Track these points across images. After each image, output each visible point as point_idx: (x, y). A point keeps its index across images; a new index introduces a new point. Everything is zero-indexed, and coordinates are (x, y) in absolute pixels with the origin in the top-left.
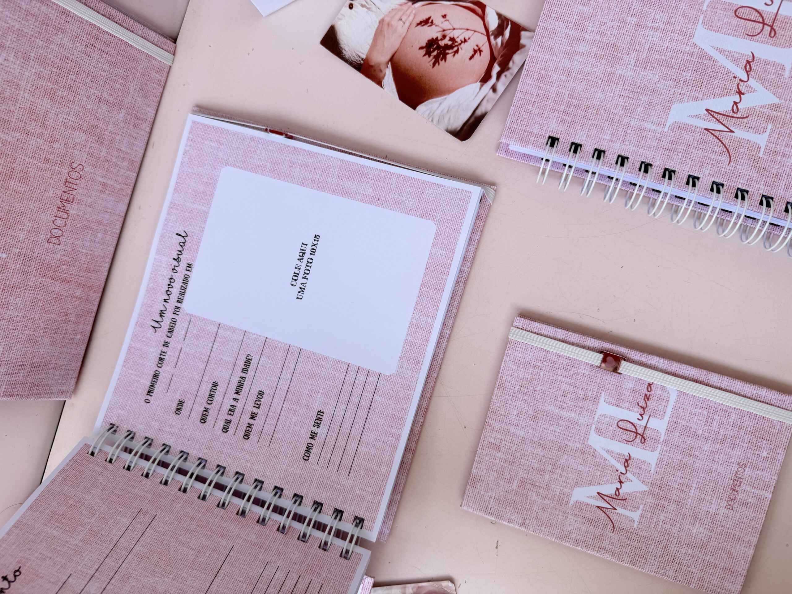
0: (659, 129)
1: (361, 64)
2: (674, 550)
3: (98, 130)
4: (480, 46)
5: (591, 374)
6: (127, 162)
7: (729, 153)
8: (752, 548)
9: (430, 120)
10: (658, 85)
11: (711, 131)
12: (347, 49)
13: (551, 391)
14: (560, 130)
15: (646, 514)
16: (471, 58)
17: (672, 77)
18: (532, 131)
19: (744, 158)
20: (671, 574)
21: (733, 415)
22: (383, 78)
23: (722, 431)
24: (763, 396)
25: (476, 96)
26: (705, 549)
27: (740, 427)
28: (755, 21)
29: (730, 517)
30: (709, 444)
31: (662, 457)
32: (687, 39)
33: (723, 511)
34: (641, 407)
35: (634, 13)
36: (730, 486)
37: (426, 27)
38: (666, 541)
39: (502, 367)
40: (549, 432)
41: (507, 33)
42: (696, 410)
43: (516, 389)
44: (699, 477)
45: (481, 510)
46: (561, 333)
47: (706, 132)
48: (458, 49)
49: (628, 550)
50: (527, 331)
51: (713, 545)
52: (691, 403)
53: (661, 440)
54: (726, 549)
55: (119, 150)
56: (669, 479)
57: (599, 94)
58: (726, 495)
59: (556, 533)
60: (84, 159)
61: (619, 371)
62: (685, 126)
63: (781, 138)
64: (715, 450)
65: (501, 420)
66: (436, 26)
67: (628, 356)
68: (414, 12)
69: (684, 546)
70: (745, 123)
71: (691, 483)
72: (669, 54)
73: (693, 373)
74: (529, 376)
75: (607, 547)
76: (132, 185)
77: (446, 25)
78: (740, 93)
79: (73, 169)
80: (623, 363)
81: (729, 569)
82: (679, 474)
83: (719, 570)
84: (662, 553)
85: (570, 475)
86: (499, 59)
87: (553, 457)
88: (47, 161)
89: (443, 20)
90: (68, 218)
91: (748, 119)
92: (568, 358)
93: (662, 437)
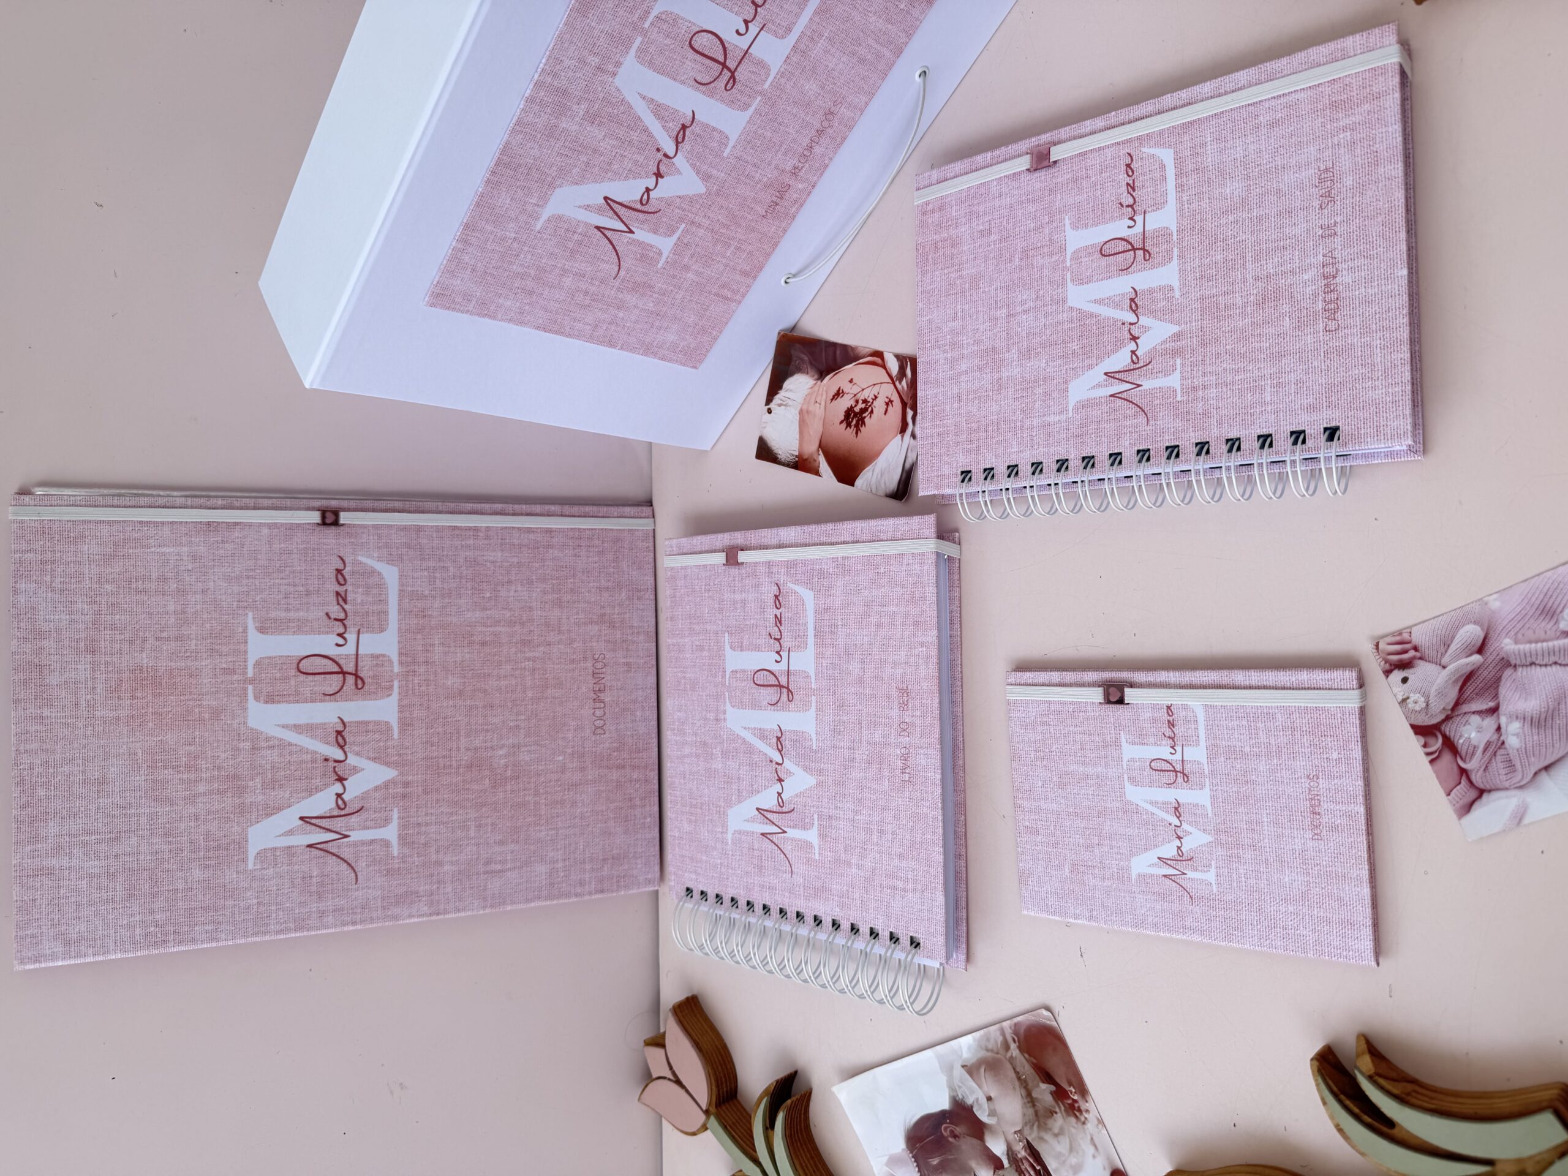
0: (1063, 417)
1: (797, 462)
3: (607, 617)
5: (1102, 714)
6: (643, 635)
7: (1143, 411)
8: (1367, 886)
9: (870, 490)
10: (1048, 370)
11: (1117, 395)
12: (780, 453)
13: (1068, 748)
14: (970, 460)
15: (1221, 871)
19: (1161, 410)
20: (1279, 944)
21: (1279, 716)
22: (819, 467)
23: (1274, 740)
24: (1306, 681)
25: (900, 450)
26: (1309, 900)
27: (1293, 729)
28: (1124, 252)
29: (1323, 850)
30: (1264, 761)
31: (1215, 794)
32: (1061, 306)
33: (1311, 844)
34: (1169, 737)
36: (1308, 810)
37: (839, 399)
38: (1257, 901)
40: (1082, 797)
42: (1233, 723)
43: (1032, 756)
44: (1267, 807)
45: (1042, 911)
46: (1055, 676)
47: (1113, 398)
48: (872, 408)
49: (1215, 923)
50: (1021, 685)
51: (1315, 893)
52: (1224, 715)
53: (1206, 772)
54: (1333, 894)
55: (631, 627)
56: (1233, 819)
58: (1307, 821)
59: (1128, 920)
60: (603, 647)
61: (1126, 702)
62: (1088, 402)
63: (1195, 369)
64: (1274, 767)
66: (847, 394)
67: (1132, 680)
68: (825, 389)
70: (1150, 370)
73: (1212, 678)
74: (1040, 737)
75: (1192, 924)
76: (655, 654)
77: (855, 389)
79: (597, 661)
80: (1127, 690)
82: (1242, 809)
84: (1258, 918)
85: (1120, 844)
86: (910, 402)
87: (1096, 826)
88: (572, 661)
89: (851, 385)
90: (605, 707)
91: (1152, 363)
92: (1072, 703)
93: (1206, 767)
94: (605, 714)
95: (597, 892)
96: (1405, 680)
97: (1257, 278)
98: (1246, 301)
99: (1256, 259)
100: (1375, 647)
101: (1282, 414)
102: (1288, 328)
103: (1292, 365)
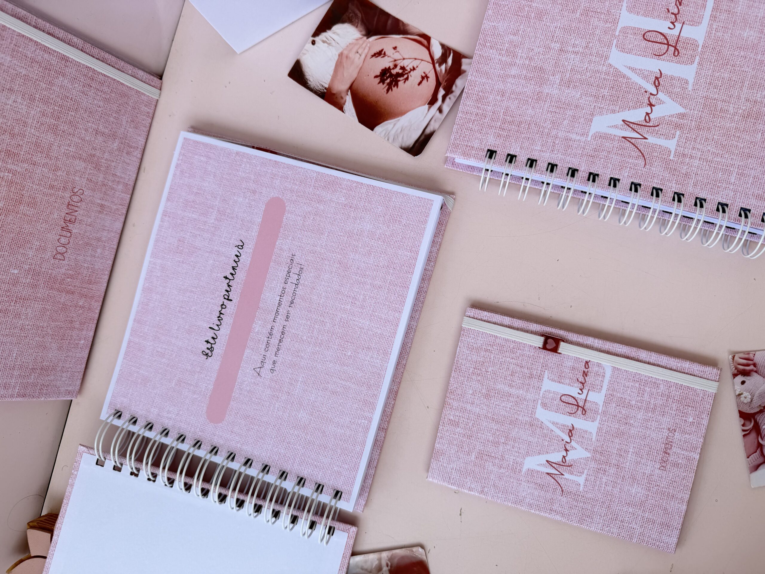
0: (583, 139)
1: (324, 93)
2: (616, 509)
3: (96, 159)
4: (427, 73)
5: (535, 355)
6: (122, 186)
7: (644, 157)
8: (685, 504)
9: (387, 138)
10: (580, 101)
11: (628, 139)
12: (311, 80)
13: (501, 372)
14: (497, 144)
15: (590, 478)
16: (419, 84)
17: (592, 93)
18: (473, 145)
19: (657, 161)
20: (615, 531)
21: (662, 386)
22: (344, 104)
23: (653, 400)
24: (687, 369)
25: (425, 117)
26: (644, 507)
27: (669, 397)
28: (660, 43)
29: (664, 477)
30: (642, 412)
31: (601, 426)
32: (603, 60)
33: (657, 472)
34: (581, 382)
35: (557, 40)
36: (662, 450)
37: (379, 58)
38: (609, 501)
39: (457, 352)
40: (501, 408)
41: (450, 61)
42: (629, 383)
43: (471, 371)
44: (635, 443)
45: (444, 481)
46: (507, 320)
47: (624, 140)
48: (408, 76)
49: (576, 511)
50: (478, 319)
51: (650, 503)
52: (624, 377)
53: (600, 411)
54: (662, 506)
55: (114, 175)
56: (609, 446)
57: (530, 111)
58: (659, 457)
59: (512, 499)
60: (84, 184)
61: (559, 352)
62: (605, 136)
63: (688, 142)
64: (647, 418)
65: (458, 399)
66: (388, 57)
67: (566, 338)
68: (368, 45)
69: (625, 505)
70: (656, 131)
71: (628, 448)
72: (588, 74)
73: (625, 350)
74: (481, 359)
75: (557, 509)
76: (127, 205)
77: (397, 56)
78: (651, 105)
79: (75, 194)
80: (562, 344)
81: (665, 523)
82: (617, 440)
83: (657, 525)
84: (606, 512)
85: (521, 446)
86: (444, 83)
87: (506, 431)
88: (52, 187)
89: (394, 51)
90: (71, 236)
91: (659, 127)
92: (514, 342)
93: (601, 408)
94: (69, 243)
95: (19, 396)
96: (743, 383)
97: (747, 100)
98: (736, 111)
99: (751, 87)
100: (732, 358)
101: (739, 193)
102: (759, 140)
103: (755, 165)
